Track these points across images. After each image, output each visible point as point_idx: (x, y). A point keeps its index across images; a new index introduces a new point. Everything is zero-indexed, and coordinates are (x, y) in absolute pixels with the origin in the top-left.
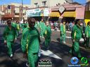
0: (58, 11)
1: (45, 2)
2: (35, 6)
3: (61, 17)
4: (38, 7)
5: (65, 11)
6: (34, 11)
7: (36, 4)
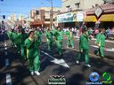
0: (94, 14)
1: (78, 4)
2: (67, 10)
3: (98, 22)
4: (71, 11)
5: (103, 13)
6: (66, 16)
7: (68, 7)
